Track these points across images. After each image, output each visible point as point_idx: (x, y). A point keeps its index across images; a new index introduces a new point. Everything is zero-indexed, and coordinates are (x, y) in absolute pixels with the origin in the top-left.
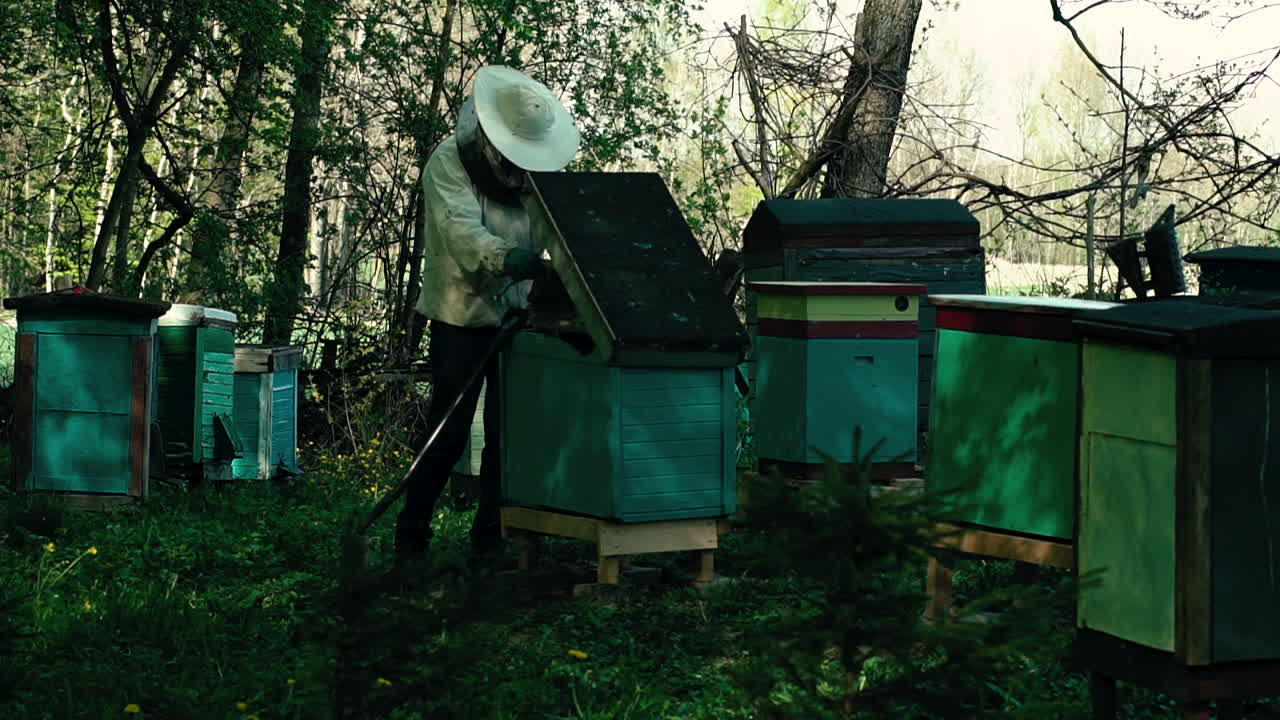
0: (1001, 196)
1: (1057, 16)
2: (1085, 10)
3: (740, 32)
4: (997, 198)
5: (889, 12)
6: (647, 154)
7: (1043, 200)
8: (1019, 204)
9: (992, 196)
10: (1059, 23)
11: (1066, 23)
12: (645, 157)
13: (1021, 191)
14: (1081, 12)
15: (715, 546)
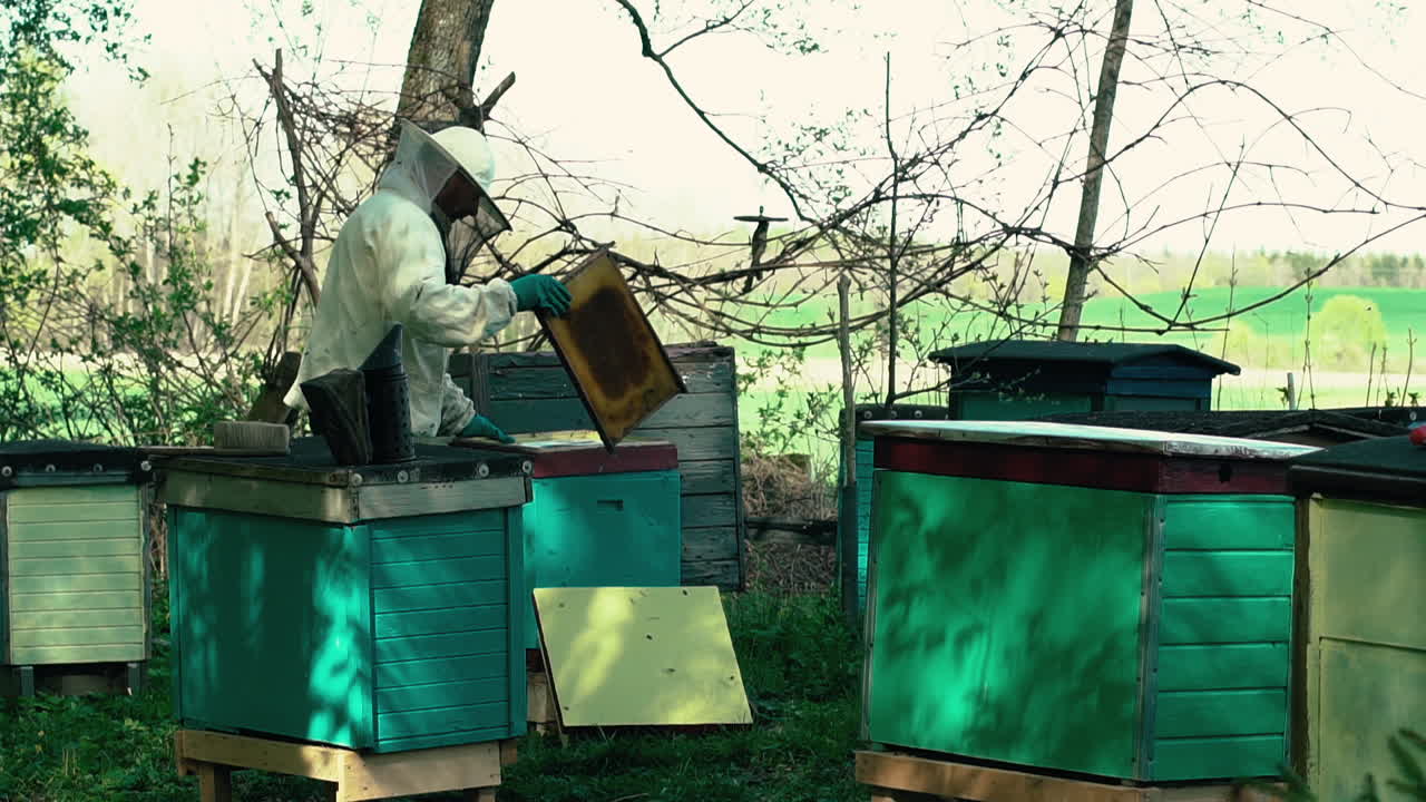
0: (651, 279)
1: (647, 51)
2: (681, 42)
3: (275, 71)
4: (646, 279)
5: (446, 45)
6: (94, 232)
7: (710, 283)
8: (678, 288)
9: (639, 278)
10: (649, 59)
11: (657, 58)
12: (92, 235)
13: (679, 272)
14: (675, 46)
15: (498, 782)
